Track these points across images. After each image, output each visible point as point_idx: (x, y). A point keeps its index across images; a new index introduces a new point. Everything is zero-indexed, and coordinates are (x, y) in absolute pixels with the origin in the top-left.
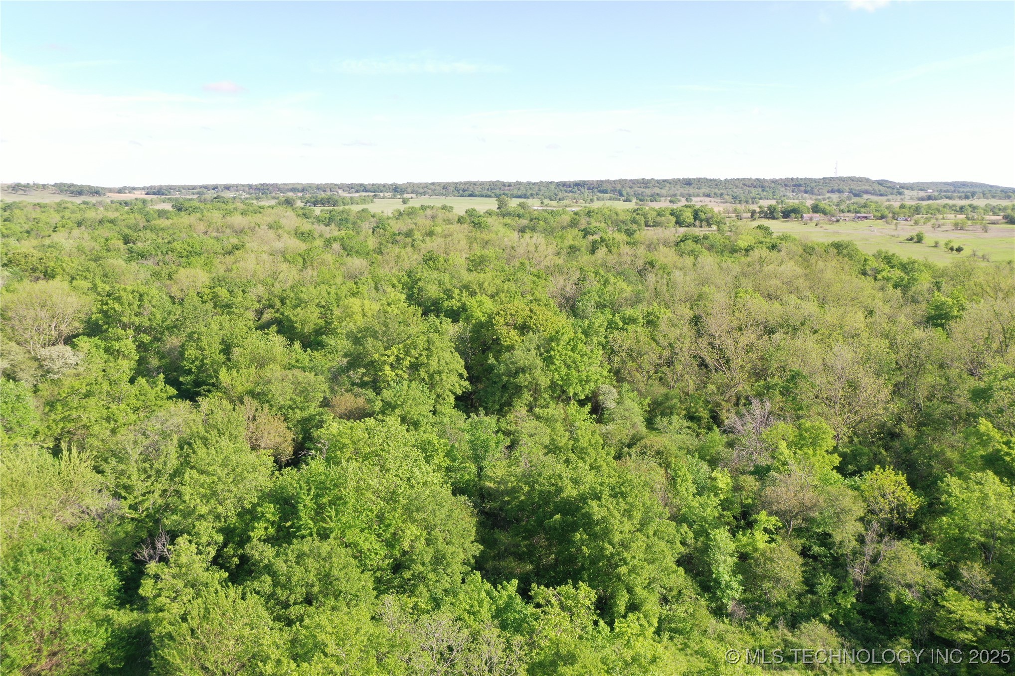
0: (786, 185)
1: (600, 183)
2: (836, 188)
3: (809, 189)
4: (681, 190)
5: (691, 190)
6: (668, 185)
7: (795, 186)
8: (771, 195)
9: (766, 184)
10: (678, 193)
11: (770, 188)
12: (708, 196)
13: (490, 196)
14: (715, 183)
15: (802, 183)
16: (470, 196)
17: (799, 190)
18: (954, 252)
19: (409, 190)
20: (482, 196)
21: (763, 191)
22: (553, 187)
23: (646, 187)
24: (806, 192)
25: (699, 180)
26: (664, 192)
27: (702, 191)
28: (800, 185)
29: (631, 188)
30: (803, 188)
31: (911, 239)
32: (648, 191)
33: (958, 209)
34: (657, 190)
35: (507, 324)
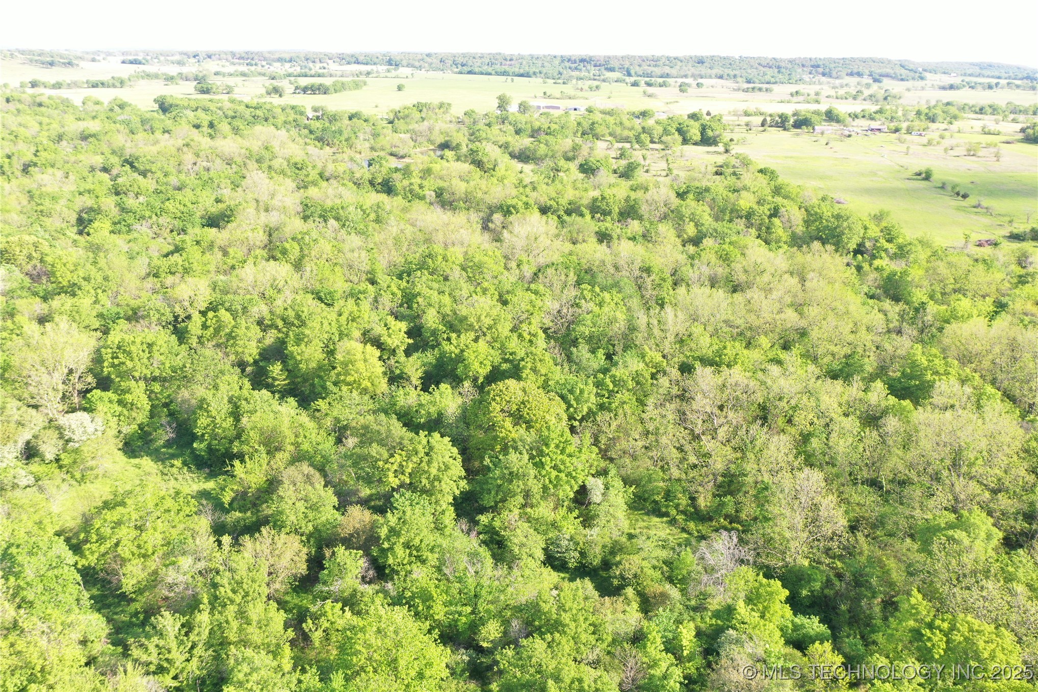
0: (803, 66)
1: (607, 60)
2: (855, 71)
3: (827, 70)
4: (693, 70)
5: (702, 69)
6: (679, 64)
7: (812, 66)
8: (787, 77)
9: (783, 64)
10: (690, 73)
11: (786, 68)
12: (721, 77)
13: (490, 74)
14: (728, 62)
15: (820, 63)
16: (470, 72)
17: (817, 72)
18: (960, 198)
19: (404, 63)
20: (482, 74)
21: (779, 72)
22: (557, 62)
23: (656, 66)
24: (824, 75)
25: (712, 58)
26: (674, 72)
27: (714, 72)
28: (818, 66)
29: (640, 66)
30: (820, 70)
31: (919, 174)
32: (657, 71)
33: (977, 109)
34: (667, 70)
35: (502, 411)
